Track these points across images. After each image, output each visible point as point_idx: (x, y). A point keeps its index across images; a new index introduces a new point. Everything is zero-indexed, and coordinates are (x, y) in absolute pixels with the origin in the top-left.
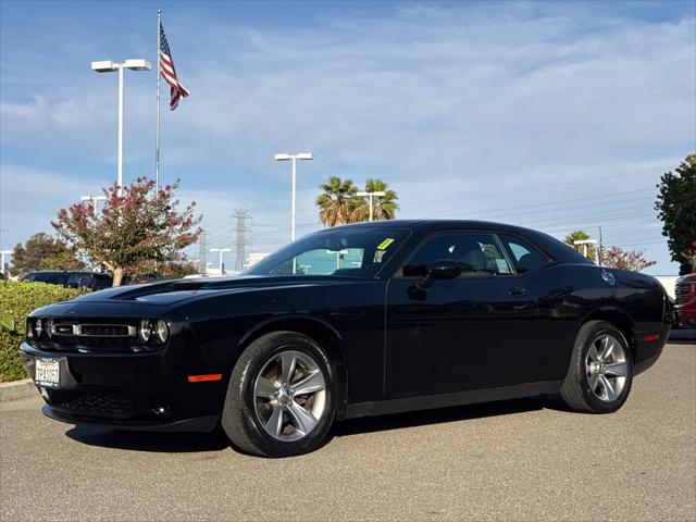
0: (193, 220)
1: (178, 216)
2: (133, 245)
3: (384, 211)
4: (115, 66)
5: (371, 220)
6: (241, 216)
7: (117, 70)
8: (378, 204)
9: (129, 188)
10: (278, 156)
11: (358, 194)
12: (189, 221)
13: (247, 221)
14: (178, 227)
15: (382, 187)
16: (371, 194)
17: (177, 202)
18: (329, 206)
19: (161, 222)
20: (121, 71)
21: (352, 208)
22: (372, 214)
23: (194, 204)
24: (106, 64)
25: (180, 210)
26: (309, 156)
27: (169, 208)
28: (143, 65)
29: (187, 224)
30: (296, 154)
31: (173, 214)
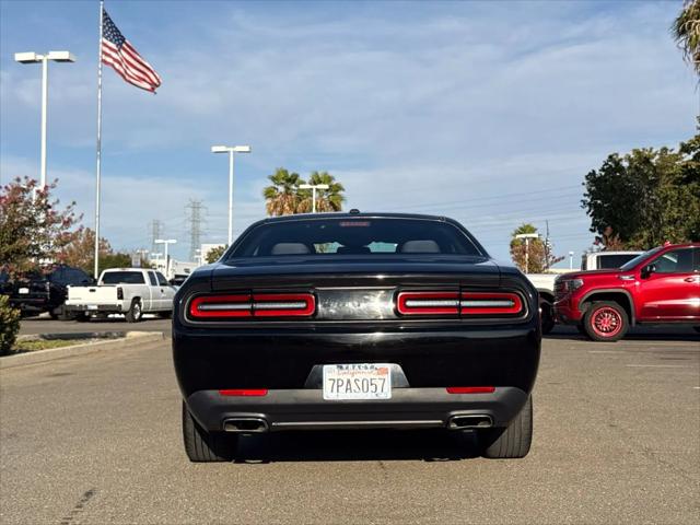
0: (74, 218)
1: (59, 215)
2: (10, 243)
3: (331, 203)
4: (39, 57)
5: (314, 211)
6: (196, 206)
7: (41, 61)
8: (325, 197)
9: (9, 187)
10: (215, 149)
11: (302, 187)
12: (70, 220)
13: (202, 212)
14: (59, 226)
15: (329, 179)
16: (314, 187)
17: (58, 201)
18: (276, 197)
19: (42, 221)
20: (45, 63)
21: (299, 199)
22: (315, 206)
23: (74, 203)
24: (30, 56)
25: (59, 209)
26: (246, 149)
27: (49, 207)
28: (67, 57)
29: (68, 223)
30: (234, 147)
31: (53, 213)
